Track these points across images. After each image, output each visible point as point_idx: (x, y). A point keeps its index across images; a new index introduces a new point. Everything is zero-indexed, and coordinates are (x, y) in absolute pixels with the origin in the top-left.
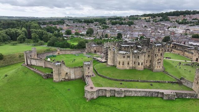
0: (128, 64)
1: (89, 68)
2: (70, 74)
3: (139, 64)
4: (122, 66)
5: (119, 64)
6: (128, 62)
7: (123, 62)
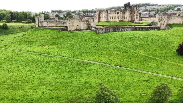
0: (118, 18)
1: (93, 21)
2: (80, 26)
3: (125, 18)
4: (114, 19)
5: (112, 18)
6: (118, 17)
7: (115, 17)
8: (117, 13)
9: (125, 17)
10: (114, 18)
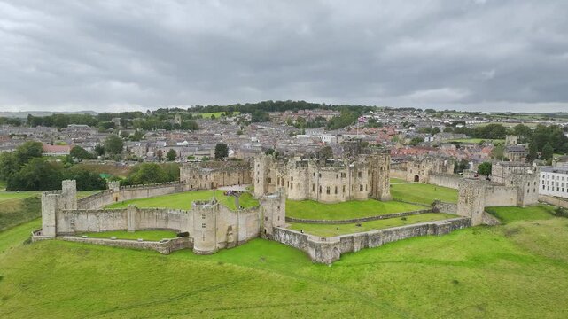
0: (344, 191)
1: (279, 207)
3: (361, 189)
4: (334, 195)
5: (328, 192)
6: (344, 187)
7: (336, 188)
8: (340, 175)
9: (361, 187)
10: (332, 191)
